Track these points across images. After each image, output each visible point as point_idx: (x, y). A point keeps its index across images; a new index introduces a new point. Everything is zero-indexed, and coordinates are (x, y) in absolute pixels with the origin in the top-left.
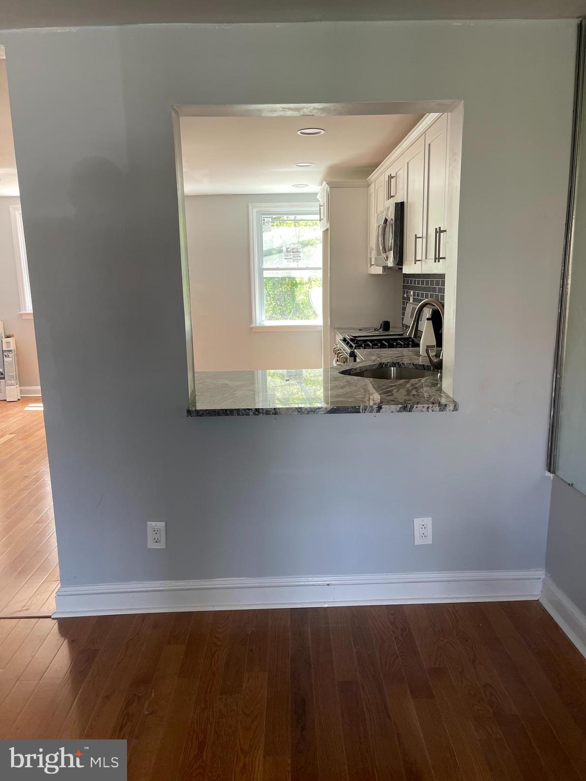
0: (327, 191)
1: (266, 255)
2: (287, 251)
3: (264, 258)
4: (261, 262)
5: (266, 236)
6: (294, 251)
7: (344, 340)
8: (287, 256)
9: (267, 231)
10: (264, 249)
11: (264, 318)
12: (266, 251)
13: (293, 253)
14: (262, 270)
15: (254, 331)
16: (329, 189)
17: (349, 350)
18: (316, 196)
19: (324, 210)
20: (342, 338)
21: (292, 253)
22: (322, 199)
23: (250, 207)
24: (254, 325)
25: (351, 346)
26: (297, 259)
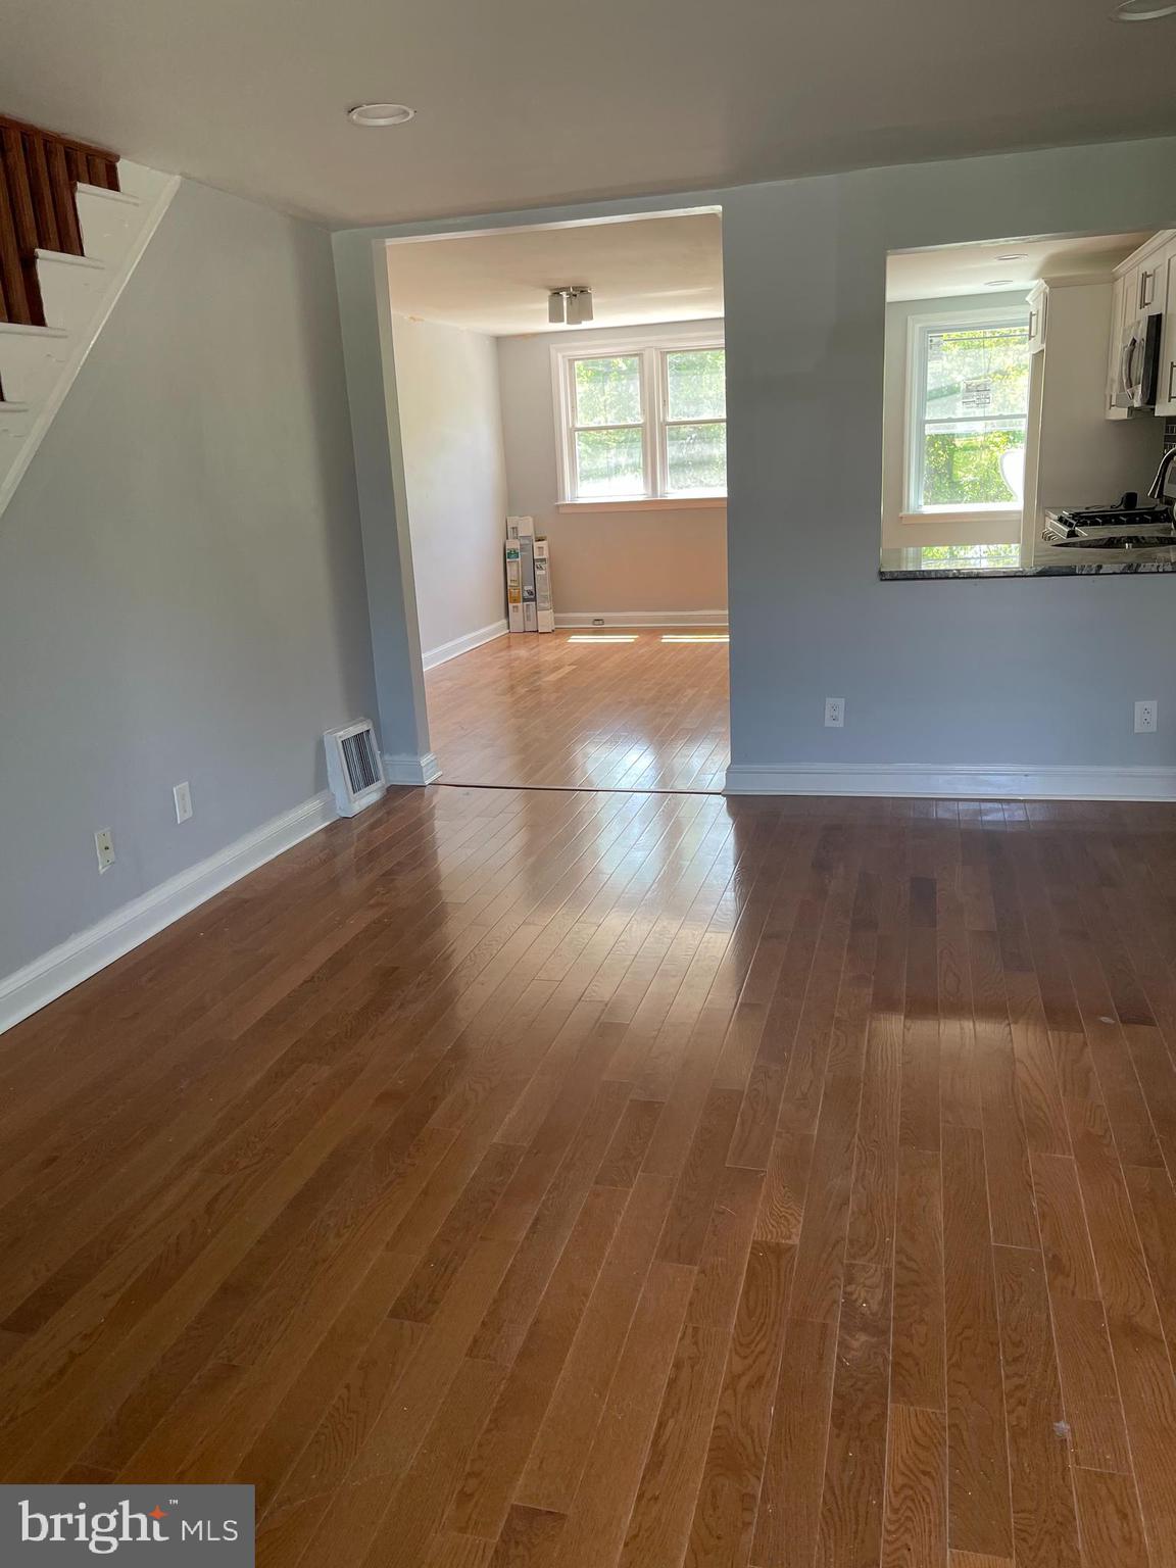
0: (1045, 293)
1: (932, 399)
2: (968, 390)
3: (928, 403)
4: (922, 409)
5: (933, 366)
6: (979, 389)
7: (1061, 520)
8: (967, 398)
9: (935, 359)
10: (929, 388)
11: (922, 502)
12: (931, 392)
13: (978, 392)
14: (922, 423)
15: (904, 522)
16: (1048, 290)
17: (1067, 530)
18: (1026, 296)
19: (1038, 324)
20: (1056, 517)
21: (975, 394)
22: (1034, 304)
23: (910, 323)
24: (904, 513)
25: (1070, 525)
26: (983, 403)
